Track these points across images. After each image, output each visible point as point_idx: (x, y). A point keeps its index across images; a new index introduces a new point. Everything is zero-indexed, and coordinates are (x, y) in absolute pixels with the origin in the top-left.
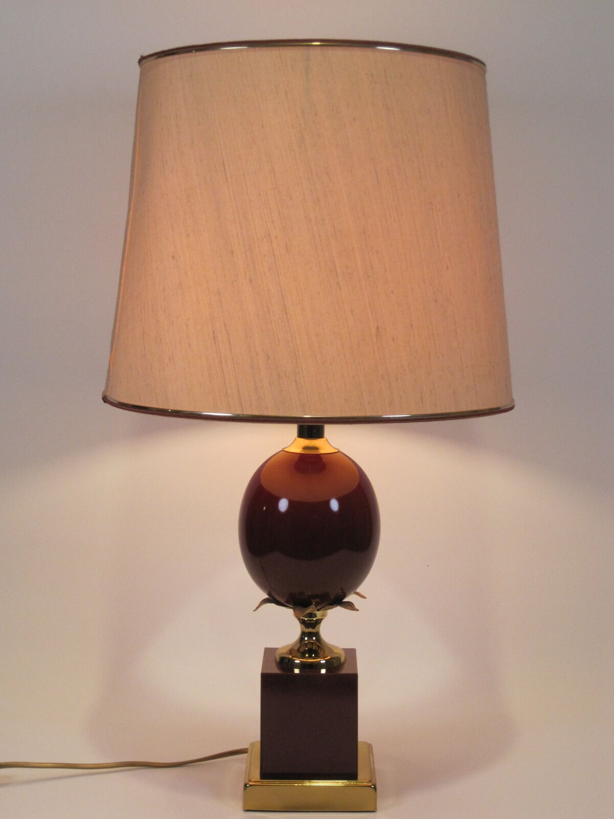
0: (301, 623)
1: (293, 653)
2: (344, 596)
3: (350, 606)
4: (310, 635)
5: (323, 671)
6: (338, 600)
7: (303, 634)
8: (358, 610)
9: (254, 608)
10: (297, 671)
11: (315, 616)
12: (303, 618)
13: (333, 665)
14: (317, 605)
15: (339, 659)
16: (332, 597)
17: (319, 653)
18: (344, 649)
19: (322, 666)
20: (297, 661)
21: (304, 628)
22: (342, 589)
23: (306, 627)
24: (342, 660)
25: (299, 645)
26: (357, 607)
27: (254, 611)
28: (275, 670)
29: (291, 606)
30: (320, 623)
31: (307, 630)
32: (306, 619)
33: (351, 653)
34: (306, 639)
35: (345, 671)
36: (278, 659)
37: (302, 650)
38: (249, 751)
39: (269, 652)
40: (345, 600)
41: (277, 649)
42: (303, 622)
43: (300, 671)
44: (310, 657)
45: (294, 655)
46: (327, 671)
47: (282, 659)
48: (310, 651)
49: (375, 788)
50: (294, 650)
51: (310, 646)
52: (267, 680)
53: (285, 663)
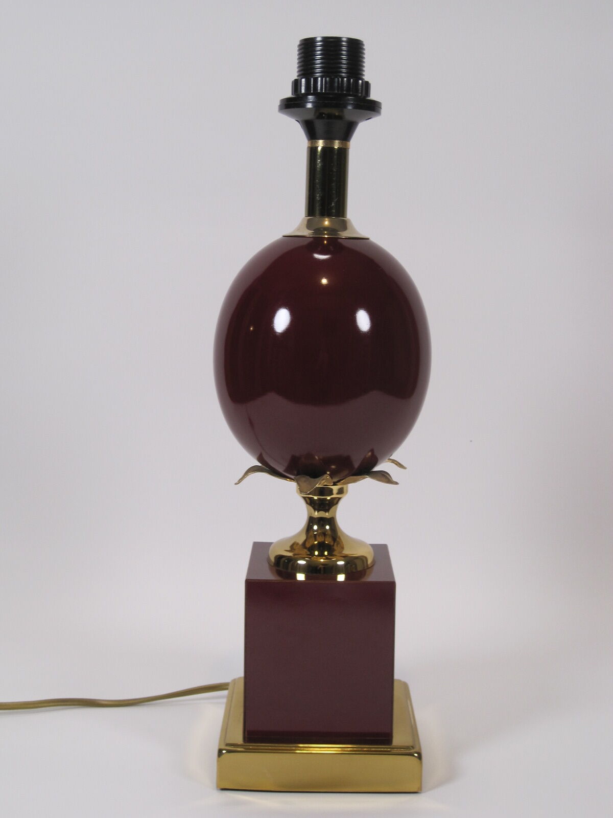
0: (307, 503)
1: (295, 550)
2: (374, 461)
3: (384, 477)
4: (321, 522)
5: (341, 578)
6: (366, 469)
7: (311, 521)
8: (397, 483)
9: (236, 481)
10: (301, 577)
11: (330, 492)
12: (311, 496)
13: (356, 568)
14: (331, 476)
15: (363, 559)
16: (356, 465)
17: (334, 550)
18: (373, 546)
19: (339, 570)
20: (302, 562)
21: (312, 510)
22: (372, 451)
23: (315, 509)
24: (370, 561)
25: (304, 538)
26: (394, 479)
27: (236, 484)
28: (268, 575)
29: (292, 477)
30: (337, 503)
31: (316, 514)
32: (316, 498)
33: (382, 551)
34: (315, 527)
35: (373, 577)
36: (273, 559)
37: (308, 545)
38: (230, 687)
39: (259, 548)
40: (376, 469)
41: (271, 543)
42: (310, 502)
43: (306, 577)
44: (321, 555)
45: (296, 552)
46: (346, 578)
47: (279, 558)
48: (322, 547)
49: (420, 757)
50: (298, 544)
51: (321, 539)
52: (254, 589)
53: (284, 565)
